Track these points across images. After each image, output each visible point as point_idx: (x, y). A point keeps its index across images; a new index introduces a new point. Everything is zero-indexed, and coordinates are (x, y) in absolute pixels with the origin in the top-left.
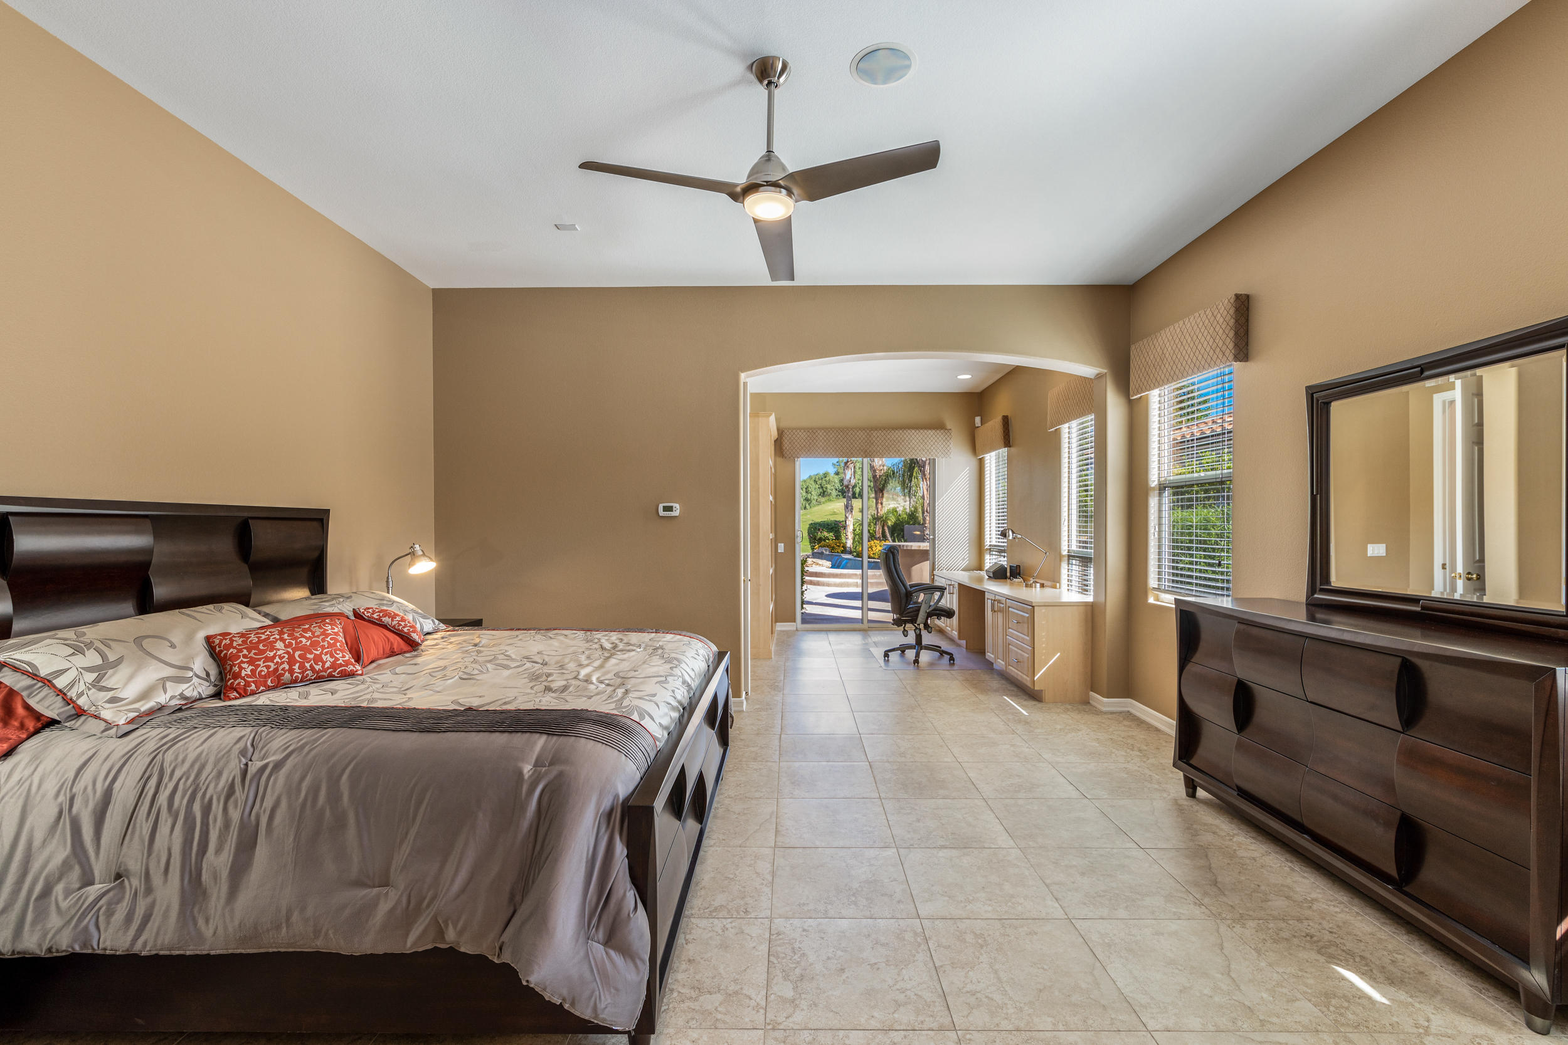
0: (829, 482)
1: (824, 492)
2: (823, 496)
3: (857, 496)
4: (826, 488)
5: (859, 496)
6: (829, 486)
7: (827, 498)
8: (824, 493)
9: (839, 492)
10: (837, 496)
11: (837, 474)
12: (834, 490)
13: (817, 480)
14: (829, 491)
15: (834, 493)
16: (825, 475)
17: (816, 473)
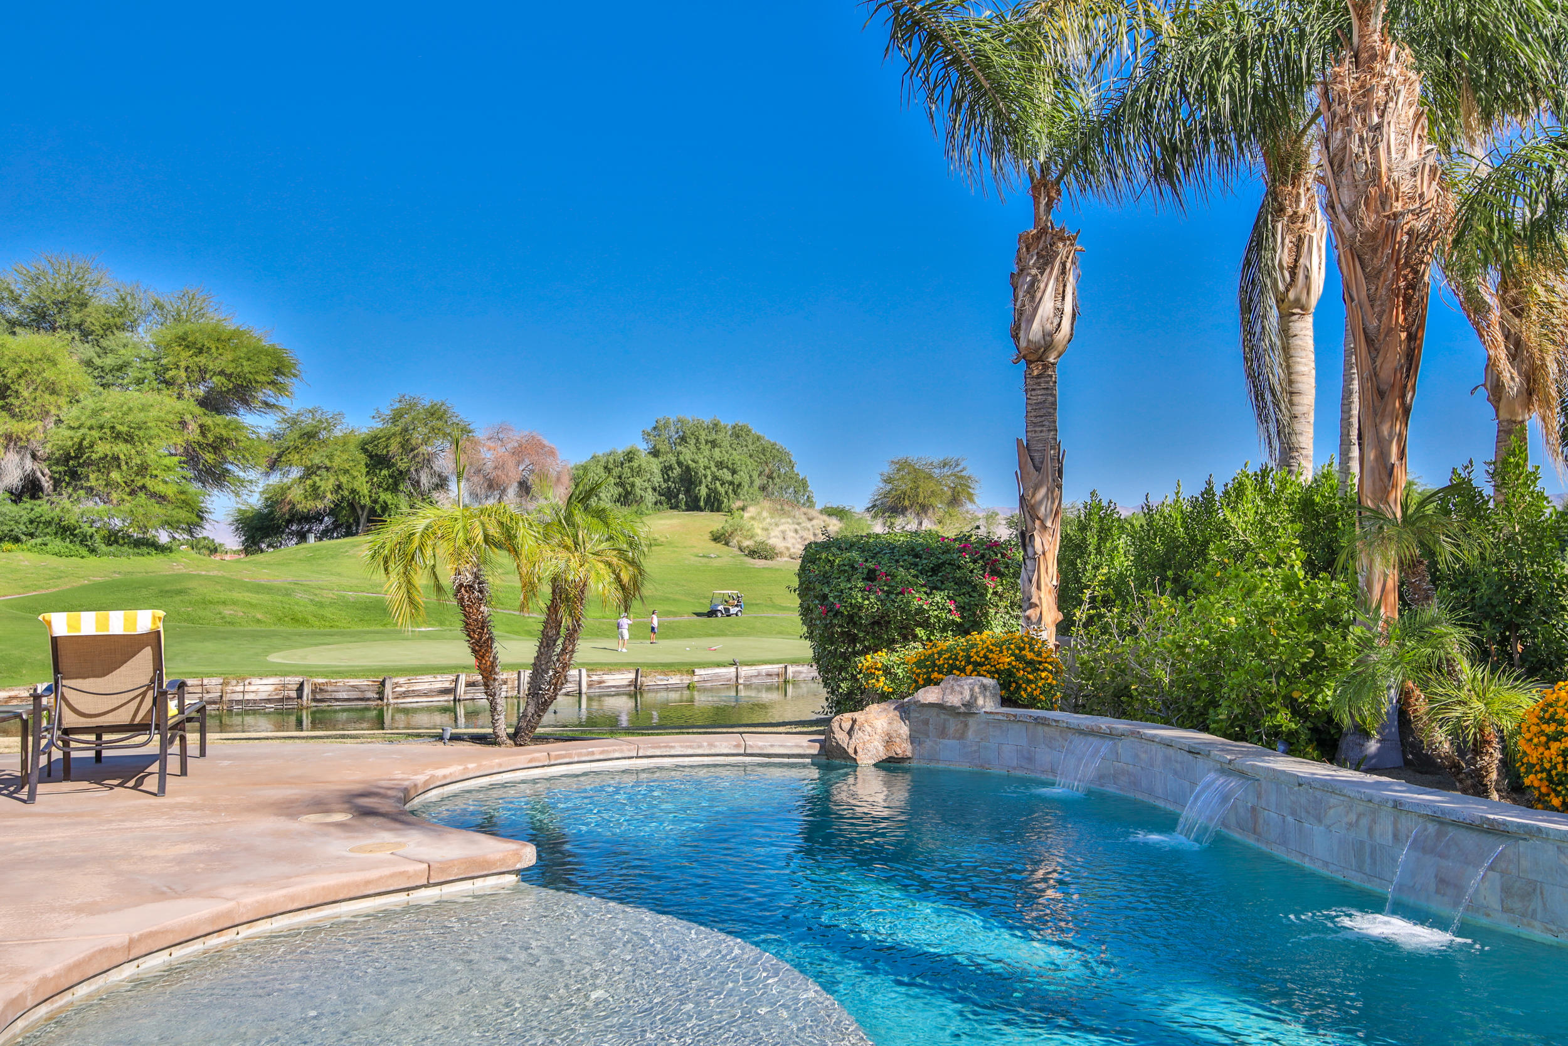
0: (639, 472)
1: (628, 493)
2: (624, 504)
3: (702, 504)
4: (633, 485)
5: (706, 504)
6: (638, 481)
7: (634, 507)
8: (626, 498)
9: (660, 494)
10: (656, 504)
11: (655, 453)
12: (650, 491)
13: (611, 466)
14: (638, 492)
15: (650, 497)
16: (630, 456)
17: (608, 451)
